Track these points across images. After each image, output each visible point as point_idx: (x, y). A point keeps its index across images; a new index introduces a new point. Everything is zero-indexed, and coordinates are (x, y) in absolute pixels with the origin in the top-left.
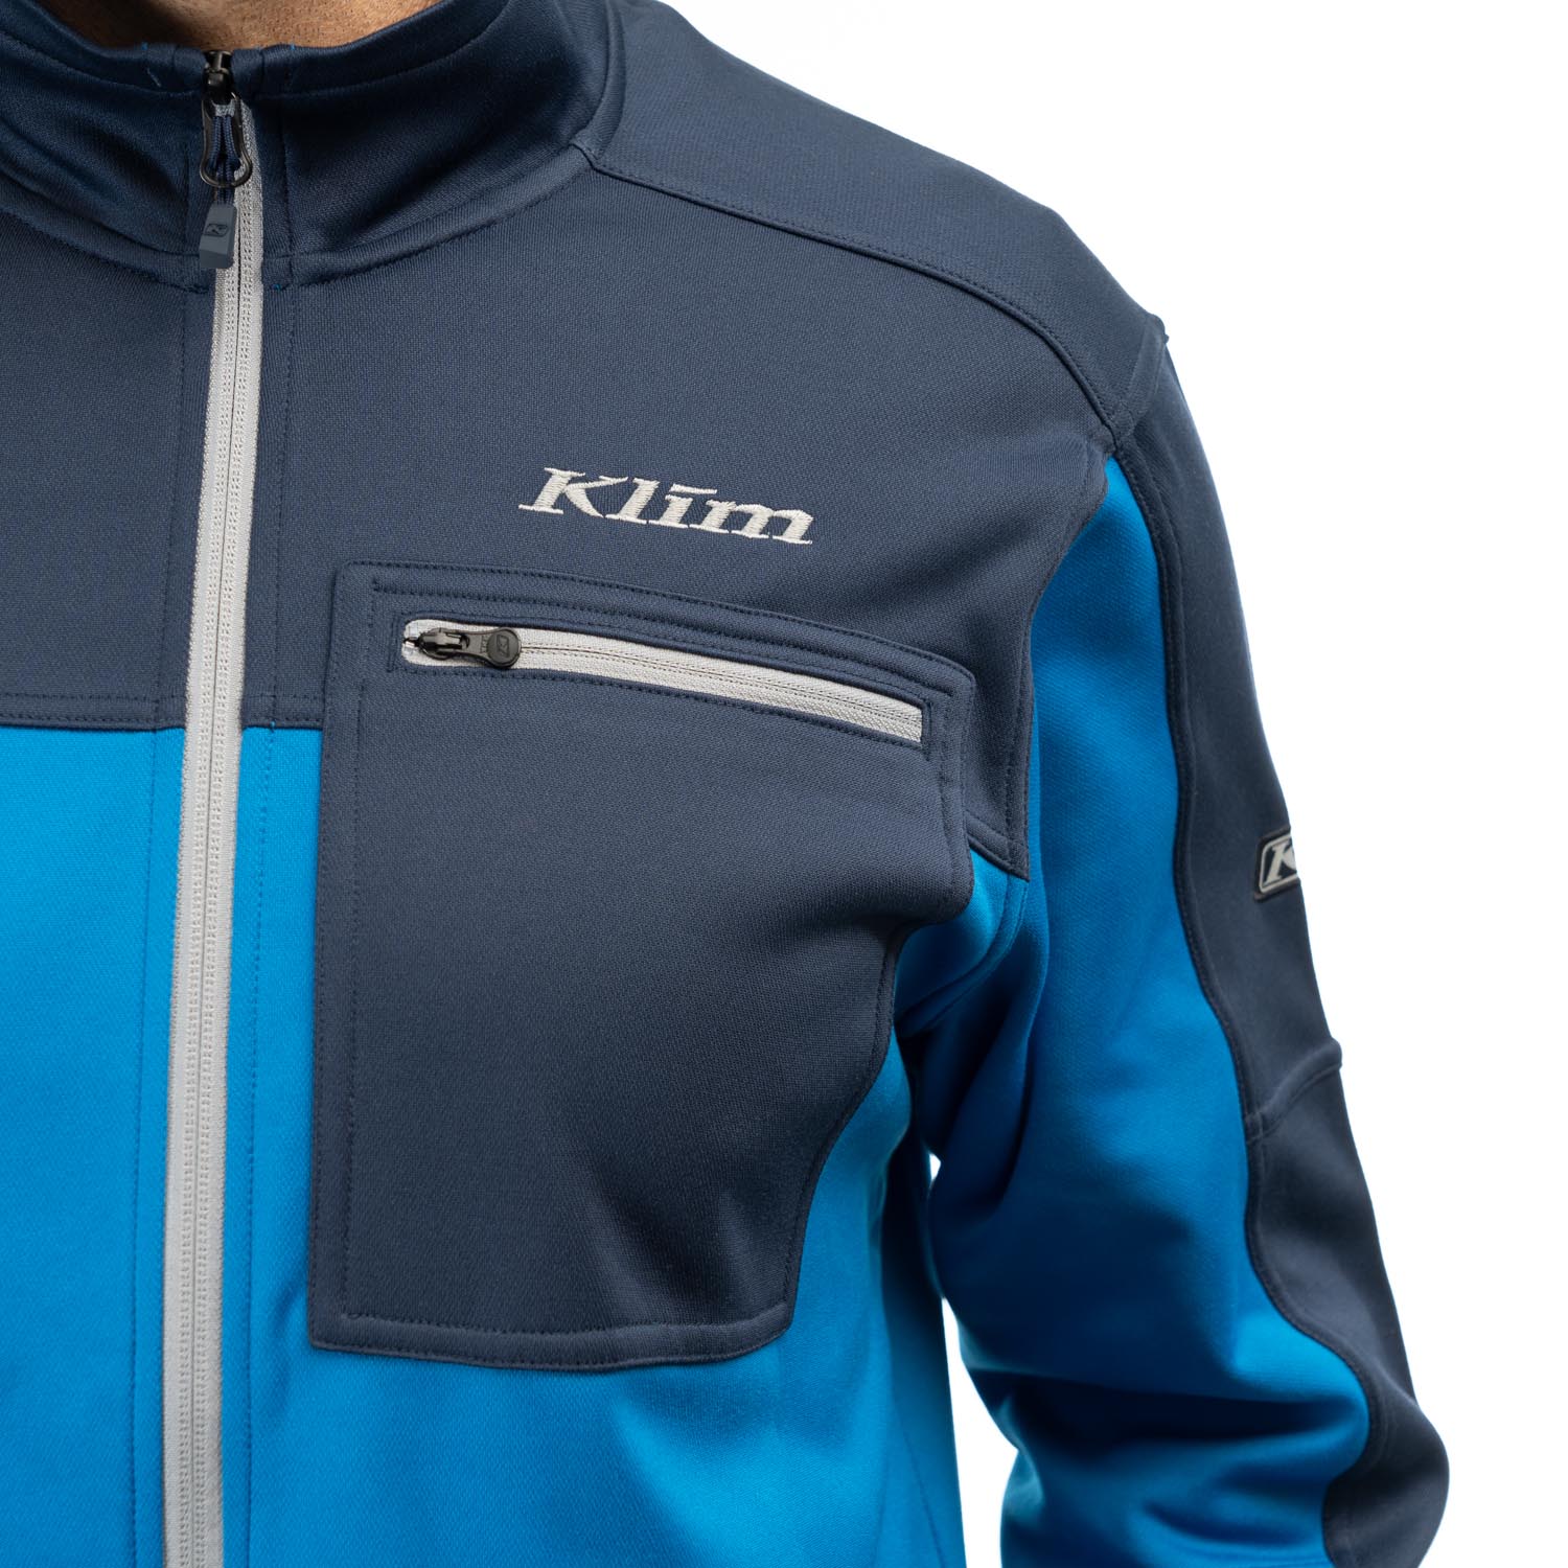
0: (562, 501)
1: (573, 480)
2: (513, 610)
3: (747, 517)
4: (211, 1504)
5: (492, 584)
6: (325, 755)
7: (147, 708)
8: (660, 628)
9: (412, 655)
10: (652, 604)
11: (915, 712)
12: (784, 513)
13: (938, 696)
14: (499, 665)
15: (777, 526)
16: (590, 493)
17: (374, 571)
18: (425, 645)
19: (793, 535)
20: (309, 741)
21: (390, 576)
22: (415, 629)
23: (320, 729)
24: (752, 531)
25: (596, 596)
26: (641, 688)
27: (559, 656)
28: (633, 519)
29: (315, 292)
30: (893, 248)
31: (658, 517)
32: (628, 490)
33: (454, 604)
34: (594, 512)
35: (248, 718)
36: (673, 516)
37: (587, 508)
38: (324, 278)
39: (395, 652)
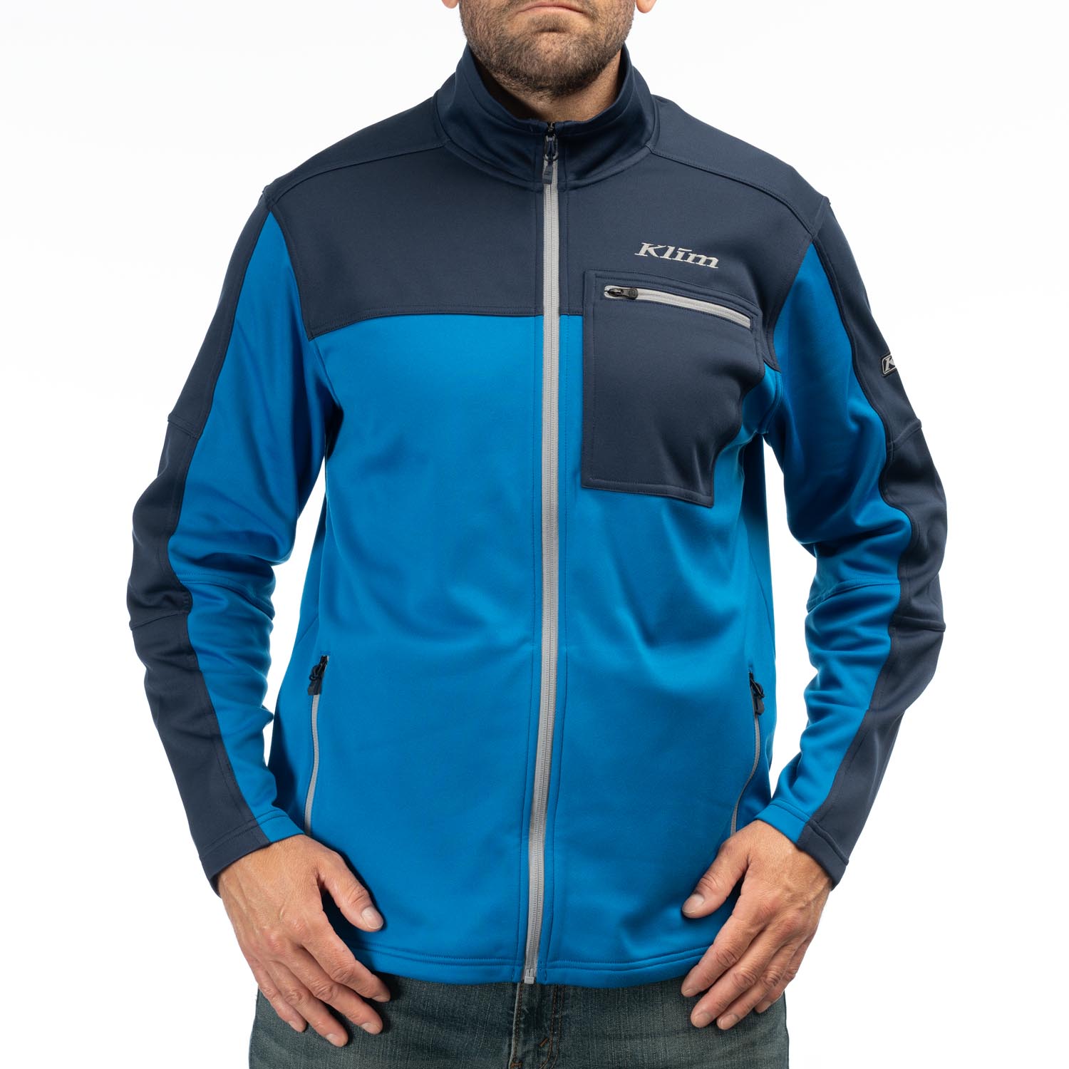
0: (647, 252)
1: (650, 246)
2: (635, 283)
3: (700, 259)
4: (555, 532)
5: (629, 276)
6: (584, 322)
7: (533, 310)
8: (677, 290)
9: (607, 295)
10: (674, 283)
11: (748, 319)
12: (710, 258)
13: (754, 316)
14: (632, 298)
15: (708, 262)
16: (655, 250)
17: (596, 272)
18: (610, 292)
19: (713, 265)
20: (579, 319)
21: (600, 273)
22: (608, 288)
23: (582, 315)
24: (701, 263)
25: (659, 280)
26: (672, 306)
27: (649, 296)
28: (668, 258)
29: (574, 192)
30: (742, 178)
31: (675, 257)
32: (666, 249)
33: (618, 281)
34: (656, 256)
35: (561, 313)
36: (679, 258)
37: (654, 254)
38: (576, 188)
39: (603, 294)
